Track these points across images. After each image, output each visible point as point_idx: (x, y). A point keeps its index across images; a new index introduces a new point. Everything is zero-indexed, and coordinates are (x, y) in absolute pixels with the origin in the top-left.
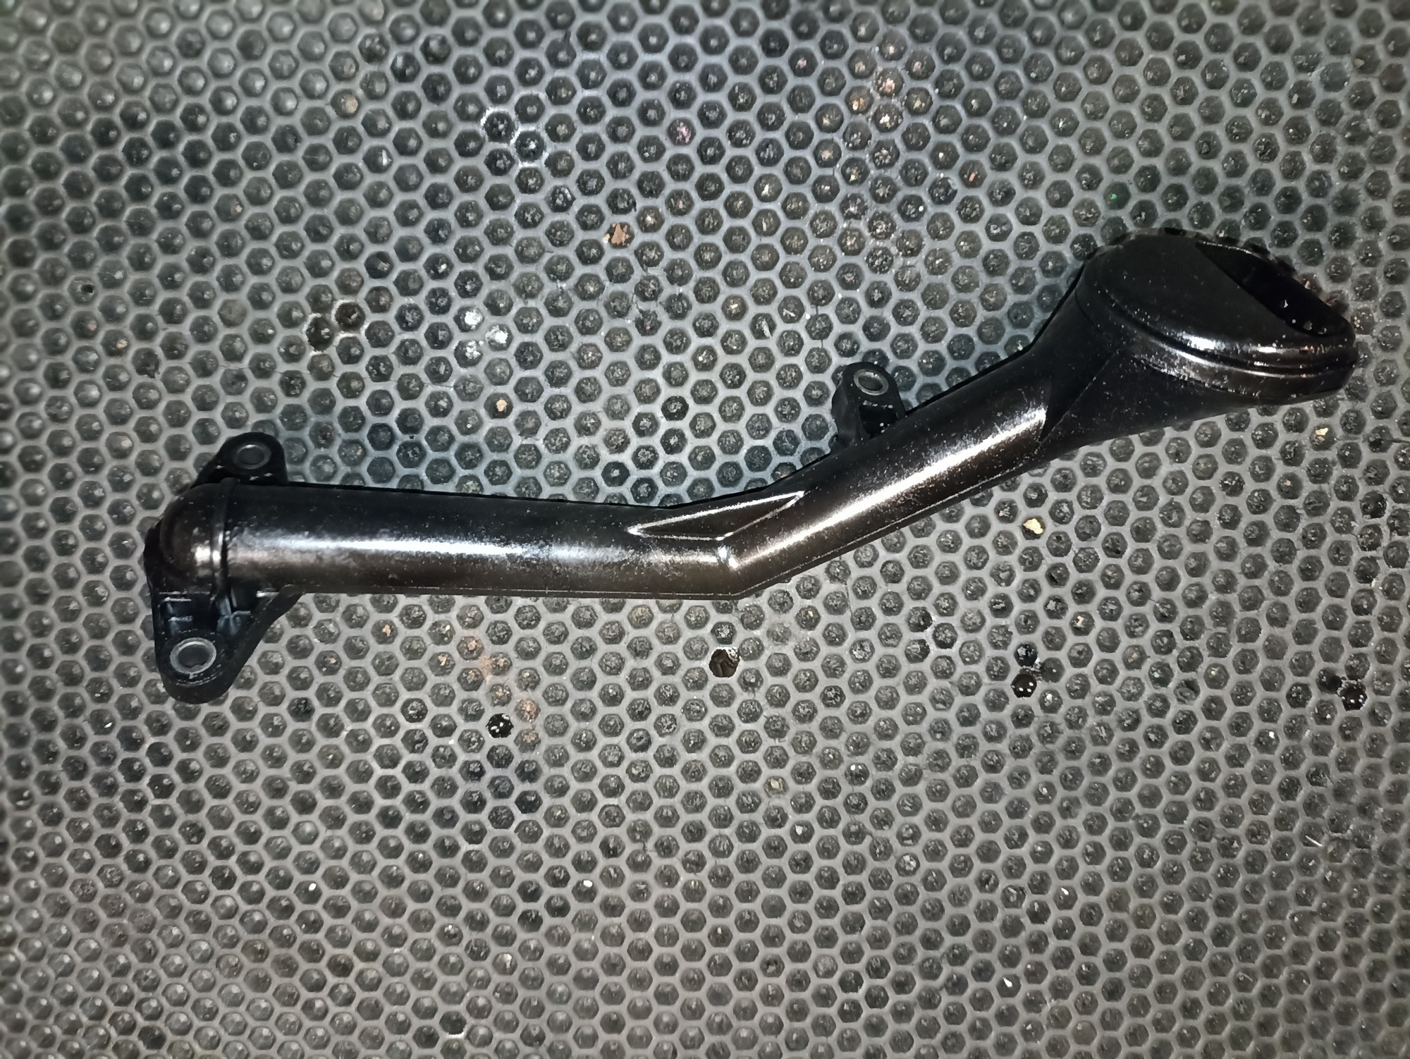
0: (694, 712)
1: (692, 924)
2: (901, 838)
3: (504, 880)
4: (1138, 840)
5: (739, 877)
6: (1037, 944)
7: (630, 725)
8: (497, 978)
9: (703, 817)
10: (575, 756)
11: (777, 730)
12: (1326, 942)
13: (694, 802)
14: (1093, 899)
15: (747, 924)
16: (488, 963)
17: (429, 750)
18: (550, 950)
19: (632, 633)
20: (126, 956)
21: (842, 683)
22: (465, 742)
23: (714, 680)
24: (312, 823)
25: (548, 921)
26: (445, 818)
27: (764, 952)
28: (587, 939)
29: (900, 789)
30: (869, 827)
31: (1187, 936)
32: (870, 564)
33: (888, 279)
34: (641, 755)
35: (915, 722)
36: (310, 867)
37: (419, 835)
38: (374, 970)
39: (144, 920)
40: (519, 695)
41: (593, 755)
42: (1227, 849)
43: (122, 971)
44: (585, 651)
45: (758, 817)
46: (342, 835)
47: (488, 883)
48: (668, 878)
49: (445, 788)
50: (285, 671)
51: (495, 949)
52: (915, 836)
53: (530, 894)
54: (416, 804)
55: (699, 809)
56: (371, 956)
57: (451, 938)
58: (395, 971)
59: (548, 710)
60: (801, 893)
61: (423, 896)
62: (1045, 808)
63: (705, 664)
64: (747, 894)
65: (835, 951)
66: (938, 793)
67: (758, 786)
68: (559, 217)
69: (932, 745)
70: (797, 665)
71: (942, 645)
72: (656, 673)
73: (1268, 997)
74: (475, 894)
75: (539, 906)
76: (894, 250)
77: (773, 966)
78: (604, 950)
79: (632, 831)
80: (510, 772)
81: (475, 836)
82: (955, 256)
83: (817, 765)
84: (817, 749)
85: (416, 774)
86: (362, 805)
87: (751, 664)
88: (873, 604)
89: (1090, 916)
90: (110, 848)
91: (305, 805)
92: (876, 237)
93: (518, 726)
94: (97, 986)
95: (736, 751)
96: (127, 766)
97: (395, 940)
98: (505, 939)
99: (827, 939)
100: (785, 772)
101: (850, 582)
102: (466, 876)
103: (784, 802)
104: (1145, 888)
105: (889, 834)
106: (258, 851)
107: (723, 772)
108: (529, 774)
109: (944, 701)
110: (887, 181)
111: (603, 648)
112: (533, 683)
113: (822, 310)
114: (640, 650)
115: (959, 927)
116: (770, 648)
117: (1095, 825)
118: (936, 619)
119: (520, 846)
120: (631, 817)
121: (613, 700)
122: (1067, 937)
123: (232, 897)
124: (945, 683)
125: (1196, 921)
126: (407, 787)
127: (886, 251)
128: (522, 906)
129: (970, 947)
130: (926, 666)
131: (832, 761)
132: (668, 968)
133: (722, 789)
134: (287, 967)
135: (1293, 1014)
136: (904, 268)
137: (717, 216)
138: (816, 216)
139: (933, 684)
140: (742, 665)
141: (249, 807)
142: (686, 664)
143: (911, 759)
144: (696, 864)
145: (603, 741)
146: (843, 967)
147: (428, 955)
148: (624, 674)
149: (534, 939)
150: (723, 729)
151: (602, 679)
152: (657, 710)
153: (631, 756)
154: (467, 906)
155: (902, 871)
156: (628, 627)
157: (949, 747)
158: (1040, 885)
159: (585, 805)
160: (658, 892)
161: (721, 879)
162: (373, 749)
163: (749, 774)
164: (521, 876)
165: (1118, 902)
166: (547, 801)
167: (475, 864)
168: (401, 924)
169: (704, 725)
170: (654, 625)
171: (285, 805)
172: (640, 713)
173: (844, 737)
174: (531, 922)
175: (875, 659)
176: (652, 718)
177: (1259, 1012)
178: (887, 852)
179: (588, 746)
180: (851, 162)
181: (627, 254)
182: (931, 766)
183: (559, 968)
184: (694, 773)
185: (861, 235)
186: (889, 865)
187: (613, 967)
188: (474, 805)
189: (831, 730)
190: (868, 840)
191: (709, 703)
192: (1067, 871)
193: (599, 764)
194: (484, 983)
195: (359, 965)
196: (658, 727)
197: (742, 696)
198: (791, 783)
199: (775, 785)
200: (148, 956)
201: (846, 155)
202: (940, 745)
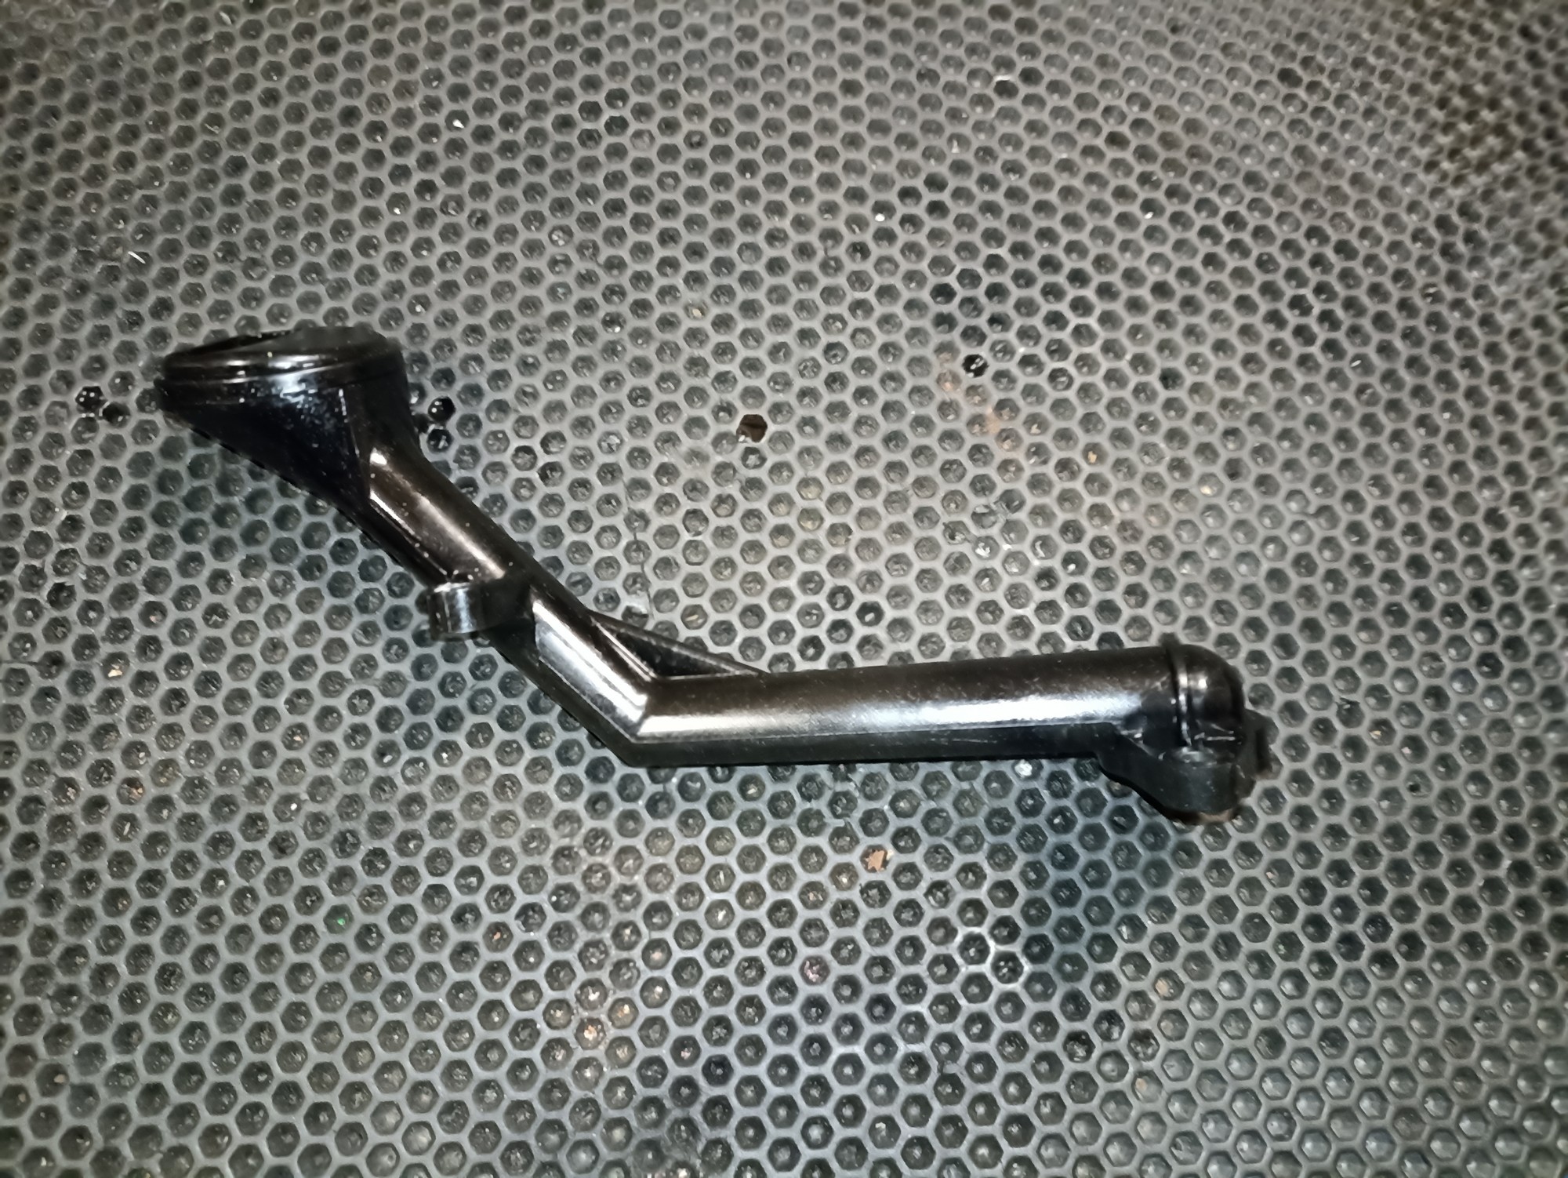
0: (781, 381)
1: (775, 181)
2: (567, 262)
3: (963, 222)
4: (323, 260)
5: (731, 223)
6: (428, 161)
7: (845, 368)
8: (966, 130)
9: (769, 281)
10: (899, 338)
11: (696, 365)
12: (127, 161)
13: (778, 295)
14: (370, 203)
15: (721, 181)
16: (975, 145)
17: (1044, 342)
18: (915, 156)
19: (847, 456)
20: (1322, 152)
21: (630, 411)
22: (1007, 351)
23: (763, 412)
24: (1154, 274)
25: (918, 183)
26: (1024, 278)
27: (704, 154)
28: (877, 167)
29: (569, 308)
30: (600, 272)
31: (273, 167)
32: (604, 529)
33: (589, 823)
34: (833, 339)
35: (554, 374)
36: (1152, 233)
37: (1049, 264)
38: (1084, 139)
39: (1307, 184)
40: (958, 396)
41: (881, 338)
42: (229, 252)
43: (1323, 138)
44: (893, 439)
45: (713, 281)
46: (1125, 261)
47: (979, 218)
48: (801, 223)
49: (1026, 307)
50: (1190, 416)
51: (969, 157)
52: (553, 263)
53: (936, 208)
54: (1052, 292)
55: (773, 290)
56: (1089, 151)
57: (1012, 168)
58: (1064, 138)
59: (928, 382)
60: (668, 210)
61: (1042, 207)
62: (419, 291)
63: (772, 428)
64: (722, 209)
65: (633, 154)
66: (530, 305)
67: (715, 311)
68: (940, 876)
69: (536, 351)
70: (678, 428)
71: (528, 450)
72: (821, 417)
73: (189, 109)
74: (990, 208)
75: (928, 196)
76: (583, 853)
77: (695, 142)
78: (862, 156)
79: (839, 267)
80: (963, 322)
81: (994, 263)
82: (516, 848)
83: (655, 331)
84: (654, 346)
85: (1055, 320)
86: (1105, 291)
87: (724, 428)
88: (600, 489)
89: (373, 187)
90: (1343, 248)
91: (1161, 290)
92: (603, 867)
93: (957, 366)
94: (1345, 126)
95: (737, 344)
96: (1335, 325)
97: (1066, 166)
98: (959, 168)
99: (641, 166)
100: (687, 324)
101: (625, 510)
102: (1001, 225)
103: (687, 295)
104: (316, 213)
105: (580, 265)
106: (1205, 247)
107: (749, 324)
108: (944, 321)
109: (527, 395)
110: (591, 927)
111: (876, 442)
112: (945, 408)
113: (659, 788)
114: (837, 440)
115: (508, 177)
116: (705, 444)
117: (368, 274)
118: (534, 475)
119: (950, 253)
120: (841, 281)
121: (862, 393)
122: (397, 167)
123: (1226, 205)
124: (524, 411)
125: (263, 181)
126: (1063, 307)
127: (591, 853)
128: (945, 197)
129: (496, 157)
130: (544, 428)
131: (640, 335)
132: (799, 140)
133: (750, 308)
134: (1167, 141)
135: (164, 92)
136: (572, 835)
137: (773, 884)
138: (667, 887)
139: (535, 410)
140: (734, 426)
141: (1214, 288)
142: (791, 427)
143: (558, 337)
144: (773, 237)
145: (872, 353)
146: (624, 139)
147: (1034, 153)
148: (854, 416)
149: (932, 167)
150: (752, 366)
151: (875, 411)
152: (818, 383)
153: (844, 339)
154: (998, 197)
155: (567, 232)
156: (852, 463)
157: (519, 349)
158: (425, 217)
159: (886, 292)
160: (811, 210)
161: (749, 223)
162: (1099, 343)
163: (723, 323)
164: (947, 224)
165: (345, 200)
166: (925, 295)
167: (993, 237)
168: (1061, 180)
169: (771, 368)
170: (825, 464)
171: (1181, 290)
172: (835, 380)
173: (628, 358)
174: (935, 183)
175: (597, 434)
176: (823, 375)
177: (199, 95)
178: (581, 249)
179: (885, 349)
180: (630, 947)
181: (866, 841)
182: (538, 330)
183: (905, 140)
184: (779, 323)
185: (619, 869)
186: (579, 235)
187: (853, 141)
188: (996, 292)
189: (641, 366)
190: (602, 259)
191: (766, 390)
192: (396, 231)
193: (875, 330)
194: (978, 127)
195: (1100, 142)
196: (817, 366)
197: (733, 397)
198: (681, 313)
199: (697, 313)
200: (1300, 152)
201: (636, 954)
202: (528, 351)
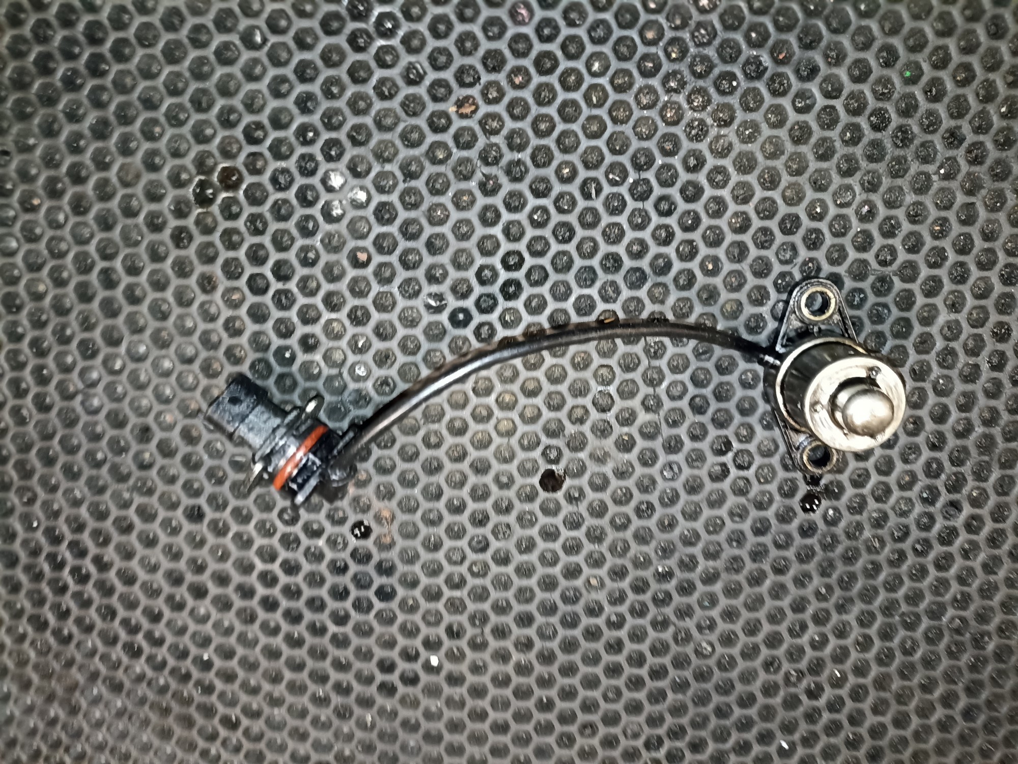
0: (525, 521)
1: (522, 693)
2: (700, 628)
3: (366, 655)
4: (902, 633)
5: (562, 658)
6: (812, 716)
7: (471, 531)
8: (359, 734)
9: (532, 608)
10: (425, 556)
11: (596, 537)
13: (525, 595)
14: (861, 681)
15: (568, 694)
16: (352, 722)
17: (302, 549)
18: (404, 713)
19: (474, 454)
20: (55, 710)
21: (654, 498)
22: (332, 543)
23: (543, 495)
24: (204, 607)
25: (402, 689)
26: (316, 605)
27: (582, 717)
28: (434, 704)
29: (701, 588)
30: (673, 618)
31: (940, 713)
32: (680, 397)
33: (703, 147)
34: (480, 557)
35: (715, 532)
36: (205, 642)
37: (294, 617)
38: (258, 726)
39: (69, 682)
40: (377, 505)
41: (440, 556)
42: (978, 643)
43: (53, 722)
44: (433, 468)
45: (579, 608)
46: (229, 618)
47: (352, 658)
48: (503, 657)
49: (315, 580)
50: (180, 482)
51: (357, 711)
52: (712, 626)
53: (387, 667)
54: (292, 593)
55: (529, 600)
56: (255, 715)
57: (322, 702)
58: (276, 726)
59: (401, 517)
60: (614, 671)
61: (298, 667)
62: (824, 605)
63: (536, 480)
64: (568, 670)
65: (641, 719)
66: (732, 591)
67: (579, 583)
68: (412, 90)
69: (729, 552)
70: (614, 483)
71: (740, 467)
72: (494, 488)
74: (340, 666)
75: (394, 678)
76: (709, 121)
77: (589, 728)
78: (448, 714)
79: (472, 619)
80: (370, 568)
81: (341, 619)
82: (764, 127)
83: (630, 566)
84: (631, 553)
85: (291, 568)
86: (247, 592)
87: (576, 482)
88: (682, 431)
89: (858, 694)
90: (40, 625)
91: (199, 592)
92: (694, 109)
93: (376, 530)
94: (33, 732)
95: (561, 554)
96: (52, 557)
97: (275, 702)
98: (366, 702)
99: (635, 708)
100: (603, 572)
101: (662, 413)
102: (333, 652)
103: (601, 596)
104: (906, 672)
105: (689, 624)
106: (160, 630)
107: (550, 571)
108: (385, 569)
109: (739, 514)
110: (705, 59)
111: (448, 466)
112: (389, 494)
113: (644, 175)
114: (481, 468)
115: (747, 701)
116: (592, 468)
117: (865, 620)
118: (736, 445)
119: (378, 629)
120: (471, 607)
121: (457, 509)
122: (838, 711)
123: (140, 666)
124: (742, 500)
125: (948, 700)
126: (283, 579)
127: (702, 122)
128: (380, 677)
129: (756, 718)
130: (726, 485)
131: (642, 563)
132: (501, 728)
133: (549, 584)
134: (188, 722)
136: (718, 137)
137: (552, 89)
138: (640, 90)
139: (732, 500)
140: (568, 483)
141: (153, 593)
142: (519, 481)
143: (711, 563)
144: (527, 645)
145: (448, 543)
146: (647, 731)
147: (303, 714)
148: (467, 489)
149: (389, 704)
150: (550, 535)
151: (448, 493)
152: (494, 519)
153: (471, 556)
154: (335, 676)
155: (698, 653)
156: (470, 449)
157: (744, 553)
158: (816, 668)
159: (433, 595)
160: (494, 668)
161: (547, 658)
162: (255, 547)
163: (572, 572)
164: (379, 653)
165: (881, 683)
166: (401, 592)
167: (341, 642)
168: (280, 690)
169: (534, 532)
170: (492, 447)
171: (183, 592)
172: (480, 520)
173: (654, 544)
174: (388, 689)
175: (682, 478)
176: (490, 526)
178: (688, 638)
179: (437, 547)
180: (673, 41)
181: (473, 123)
182: (727, 569)
183: (410, 726)
184: (525, 571)
185: (680, 107)
186: (689, 649)
187: (455, 727)
188: (340, 594)
189: (642, 538)
190: (671, 630)
191: (539, 514)
192: (840, 656)
193: (445, 563)
194: (350, 737)
195: (245, 722)
196: (495, 533)
197: (567, 509)
198: (607, 581)
199: (594, 582)
200: (74, 711)
201: (669, 34)
202: (736, 552)
